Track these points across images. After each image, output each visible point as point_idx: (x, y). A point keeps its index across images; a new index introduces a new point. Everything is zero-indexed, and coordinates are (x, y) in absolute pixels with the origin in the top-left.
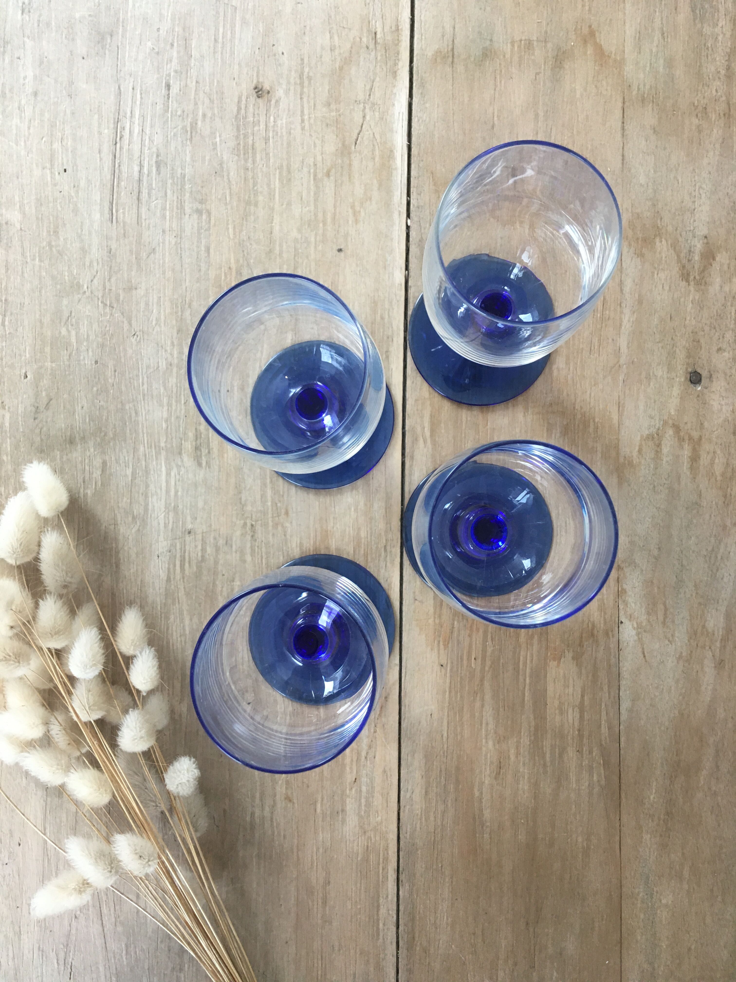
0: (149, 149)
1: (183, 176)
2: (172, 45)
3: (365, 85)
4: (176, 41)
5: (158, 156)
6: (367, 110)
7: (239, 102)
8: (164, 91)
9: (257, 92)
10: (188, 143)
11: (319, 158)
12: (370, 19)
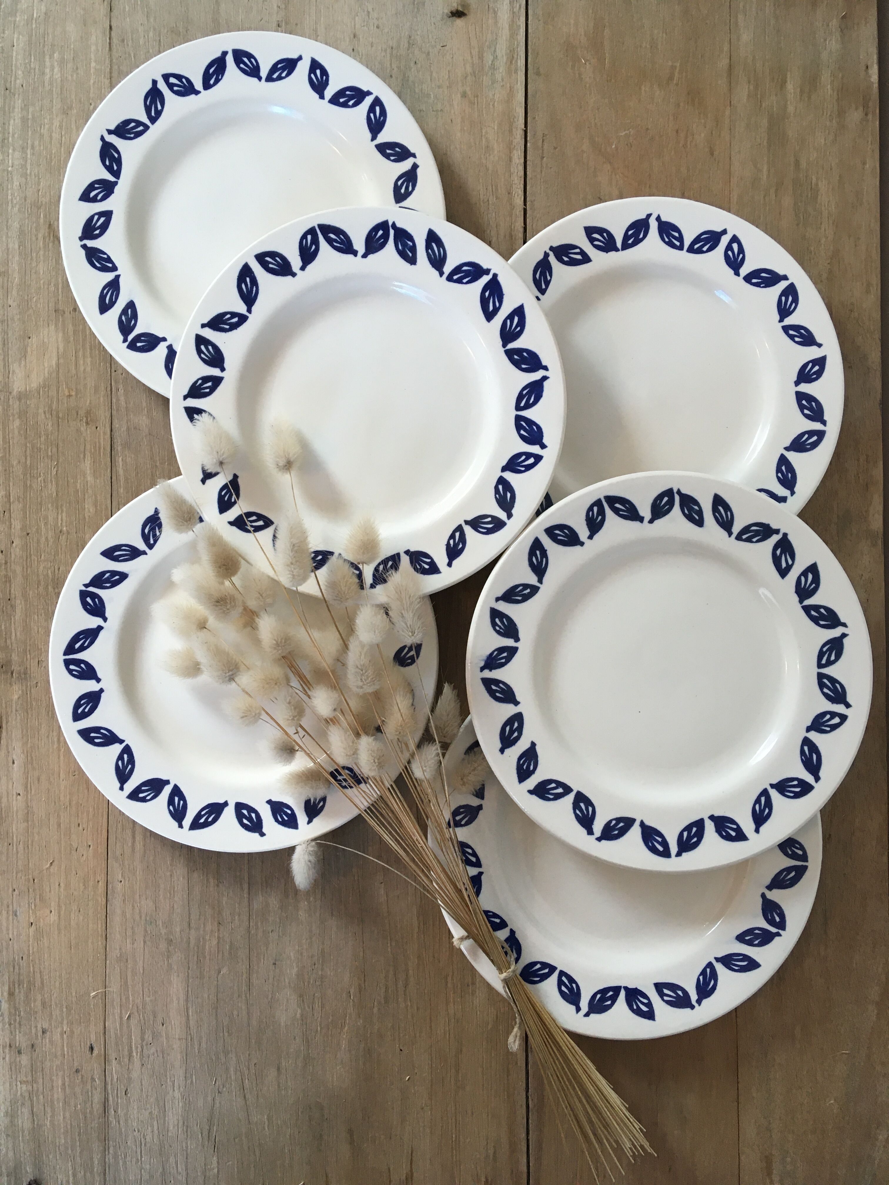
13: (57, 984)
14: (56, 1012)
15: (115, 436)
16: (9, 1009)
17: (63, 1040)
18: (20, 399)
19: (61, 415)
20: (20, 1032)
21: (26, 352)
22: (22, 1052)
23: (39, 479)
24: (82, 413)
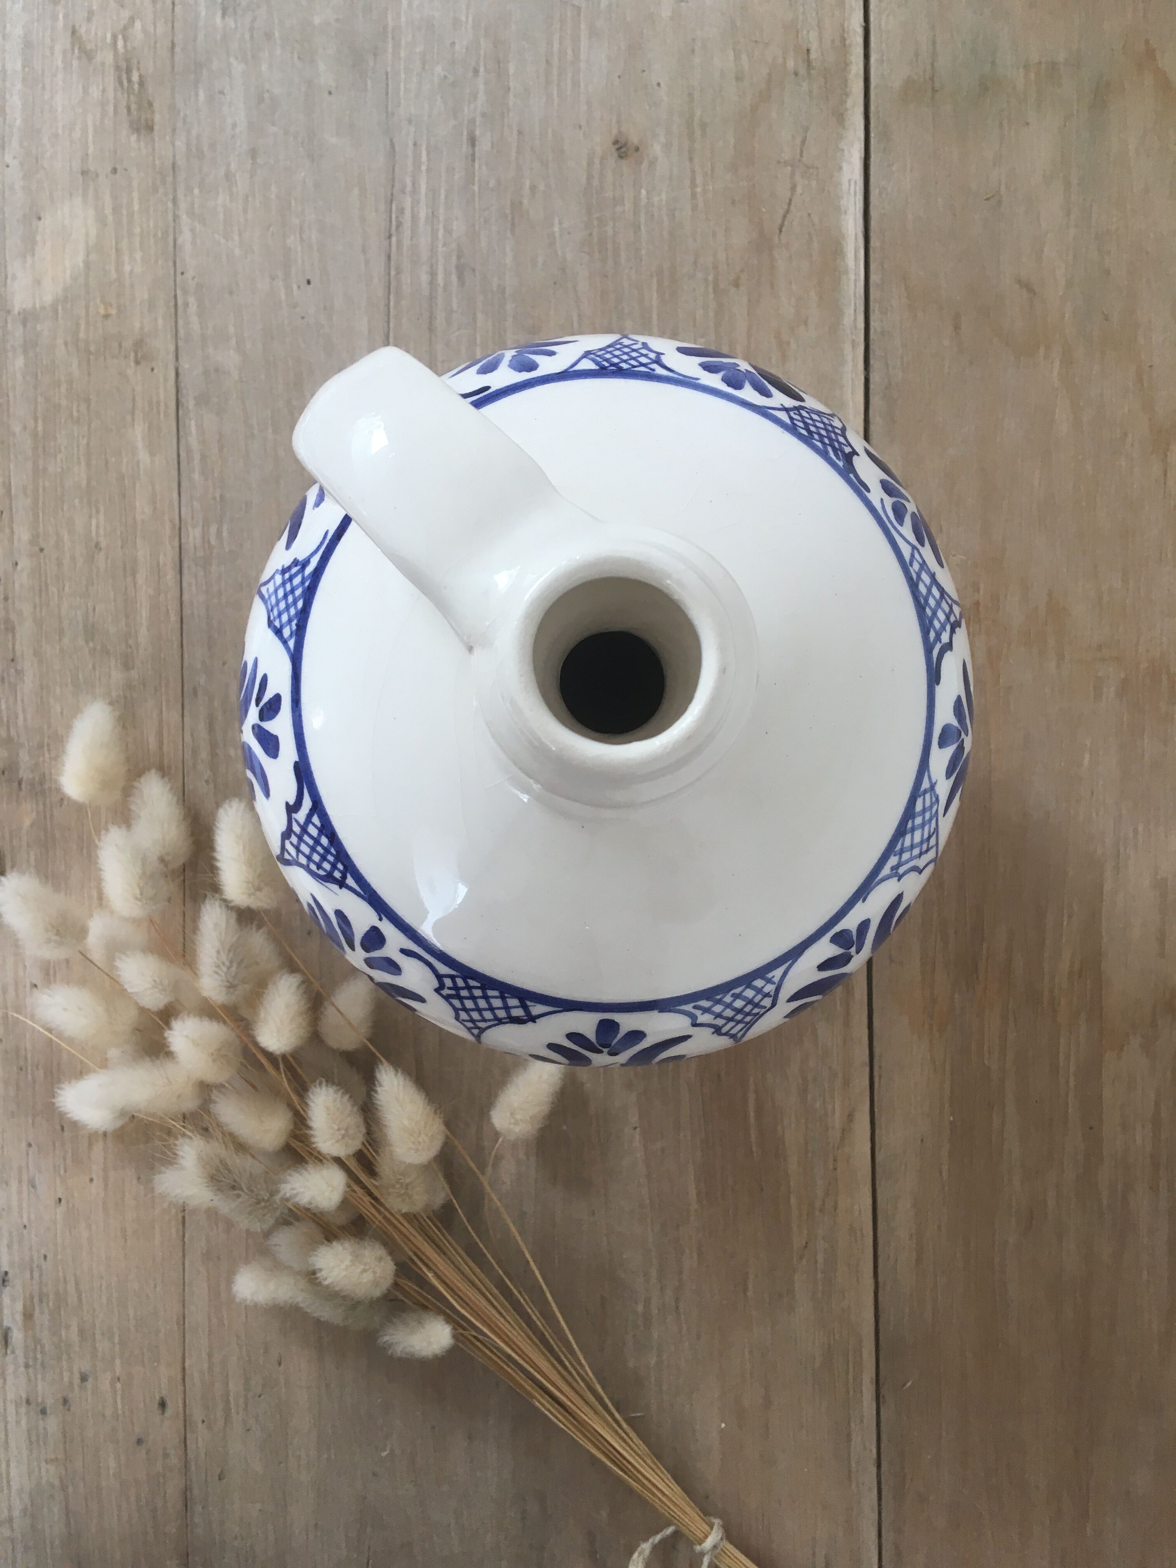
0: (445, 245)
1: (502, 290)
2: (476, 71)
3: (794, 138)
4: (482, 64)
5: (459, 257)
6: (798, 178)
7: (590, 164)
8: (465, 149)
9: (618, 149)
10: (509, 235)
11: (722, 257)
12: (799, 27)
13: (104, 1300)
14: (103, 1346)
15: (182, 385)
16: (25, 1341)
17: (115, 1392)
18: (24, 323)
19: (92, 348)
20: (43, 1379)
21: (34, 242)
22: (48, 1412)
23: (59, 457)
24: (128, 344)
